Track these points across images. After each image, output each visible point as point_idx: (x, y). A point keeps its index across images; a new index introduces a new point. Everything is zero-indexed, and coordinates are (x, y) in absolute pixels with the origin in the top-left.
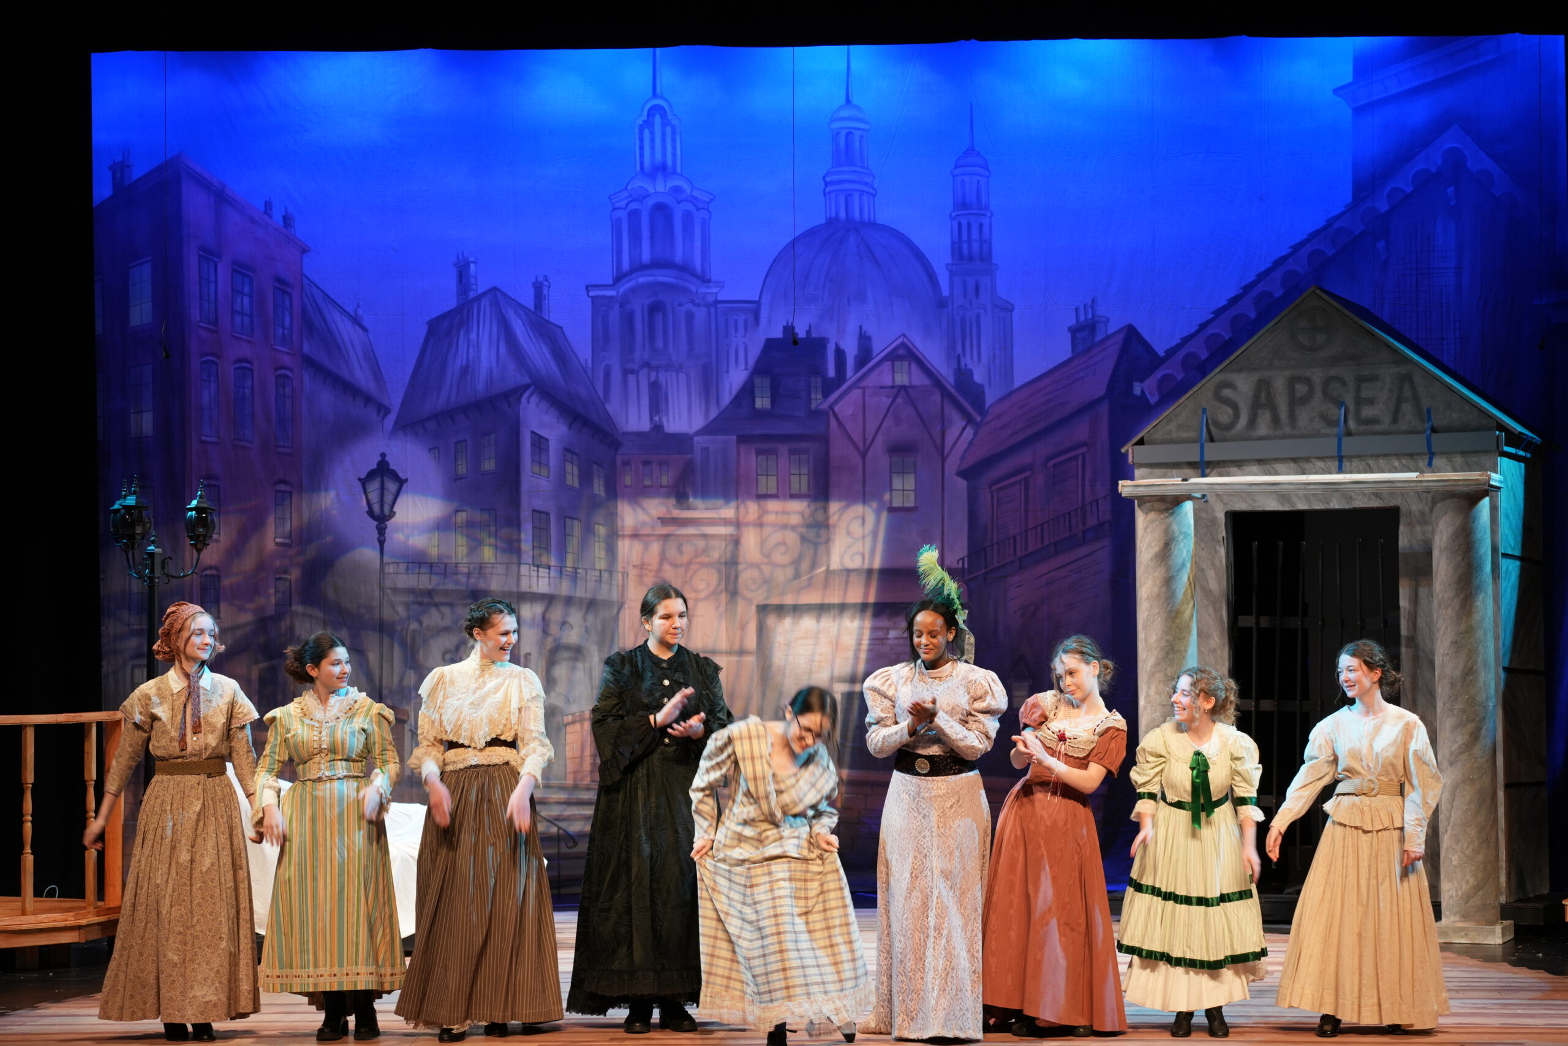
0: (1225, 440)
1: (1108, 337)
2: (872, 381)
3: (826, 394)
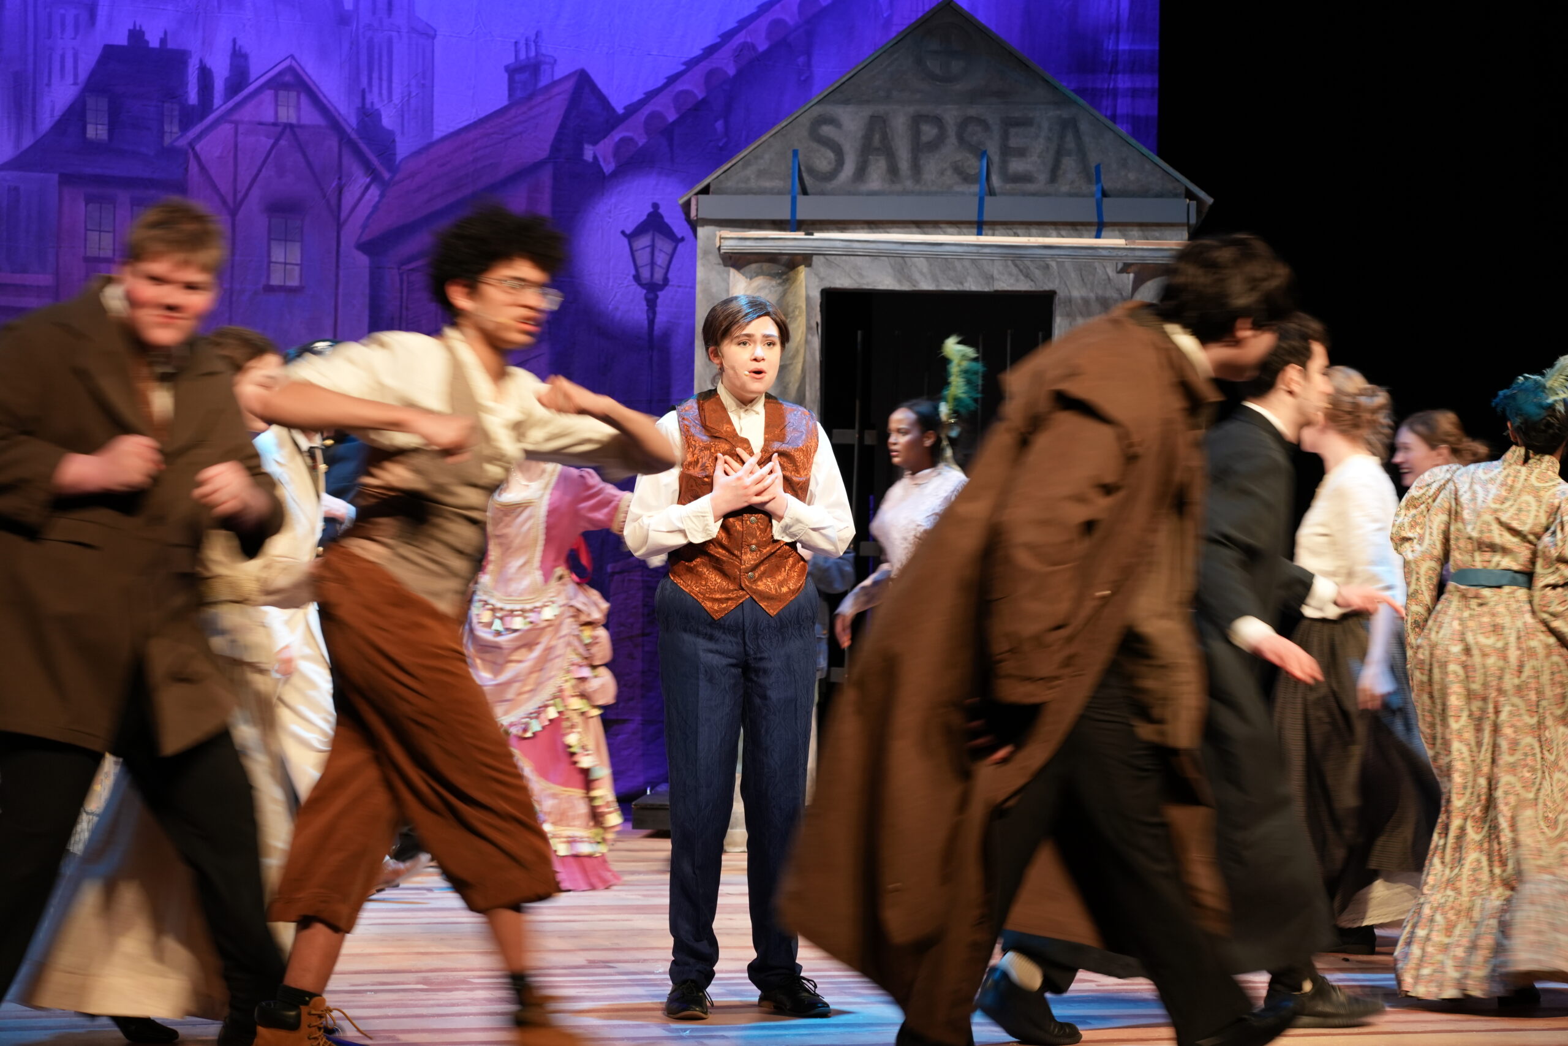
0: (822, 193)
1: (555, 83)
2: (247, 113)
3: (185, 127)
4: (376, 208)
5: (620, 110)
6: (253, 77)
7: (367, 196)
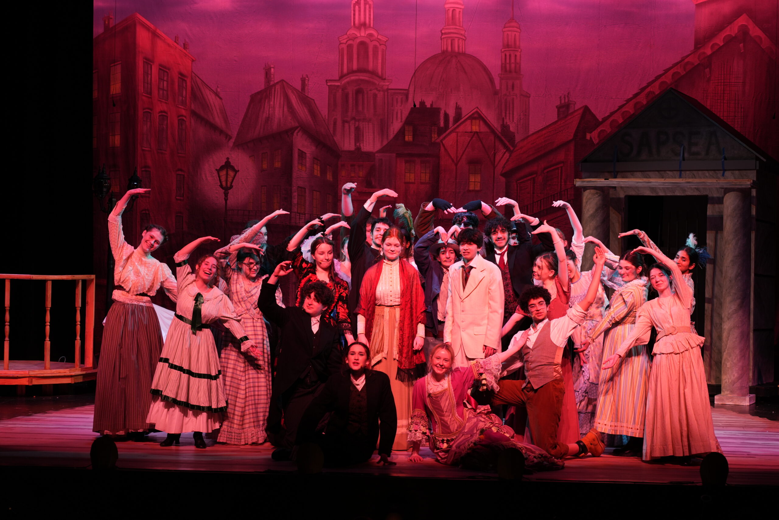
0: (625, 161)
1: (575, 111)
2: (461, 129)
3: (439, 135)
4: (508, 160)
5: (600, 120)
6: (463, 115)
7: (504, 157)
